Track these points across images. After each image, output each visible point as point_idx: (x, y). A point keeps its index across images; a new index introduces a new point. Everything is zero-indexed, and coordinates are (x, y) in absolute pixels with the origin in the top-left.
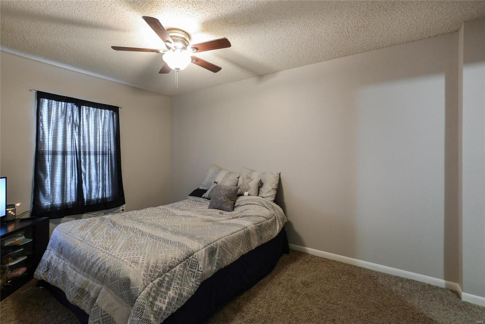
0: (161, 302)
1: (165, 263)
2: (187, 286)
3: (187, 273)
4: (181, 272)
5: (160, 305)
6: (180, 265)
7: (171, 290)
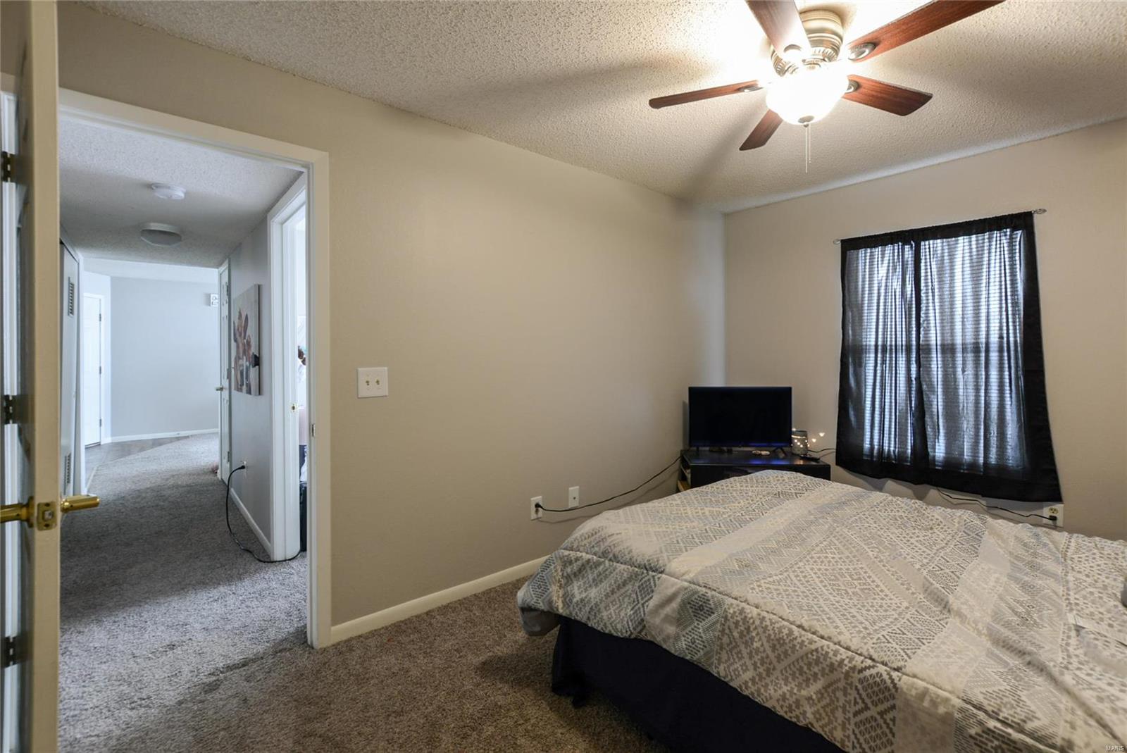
0: (579, 589)
1: (614, 545)
2: (616, 609)
3: (630, 591)
4: (621, 579)
5: (576, 591)
6: (628, 568)
7: (598, 588)
